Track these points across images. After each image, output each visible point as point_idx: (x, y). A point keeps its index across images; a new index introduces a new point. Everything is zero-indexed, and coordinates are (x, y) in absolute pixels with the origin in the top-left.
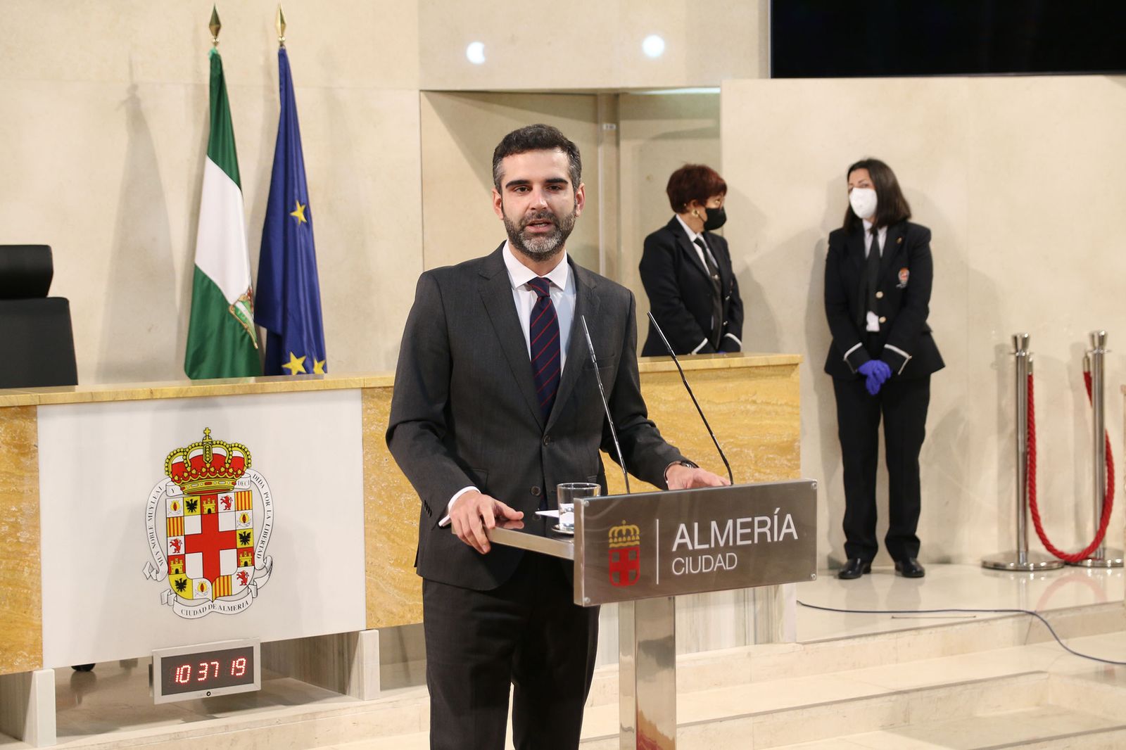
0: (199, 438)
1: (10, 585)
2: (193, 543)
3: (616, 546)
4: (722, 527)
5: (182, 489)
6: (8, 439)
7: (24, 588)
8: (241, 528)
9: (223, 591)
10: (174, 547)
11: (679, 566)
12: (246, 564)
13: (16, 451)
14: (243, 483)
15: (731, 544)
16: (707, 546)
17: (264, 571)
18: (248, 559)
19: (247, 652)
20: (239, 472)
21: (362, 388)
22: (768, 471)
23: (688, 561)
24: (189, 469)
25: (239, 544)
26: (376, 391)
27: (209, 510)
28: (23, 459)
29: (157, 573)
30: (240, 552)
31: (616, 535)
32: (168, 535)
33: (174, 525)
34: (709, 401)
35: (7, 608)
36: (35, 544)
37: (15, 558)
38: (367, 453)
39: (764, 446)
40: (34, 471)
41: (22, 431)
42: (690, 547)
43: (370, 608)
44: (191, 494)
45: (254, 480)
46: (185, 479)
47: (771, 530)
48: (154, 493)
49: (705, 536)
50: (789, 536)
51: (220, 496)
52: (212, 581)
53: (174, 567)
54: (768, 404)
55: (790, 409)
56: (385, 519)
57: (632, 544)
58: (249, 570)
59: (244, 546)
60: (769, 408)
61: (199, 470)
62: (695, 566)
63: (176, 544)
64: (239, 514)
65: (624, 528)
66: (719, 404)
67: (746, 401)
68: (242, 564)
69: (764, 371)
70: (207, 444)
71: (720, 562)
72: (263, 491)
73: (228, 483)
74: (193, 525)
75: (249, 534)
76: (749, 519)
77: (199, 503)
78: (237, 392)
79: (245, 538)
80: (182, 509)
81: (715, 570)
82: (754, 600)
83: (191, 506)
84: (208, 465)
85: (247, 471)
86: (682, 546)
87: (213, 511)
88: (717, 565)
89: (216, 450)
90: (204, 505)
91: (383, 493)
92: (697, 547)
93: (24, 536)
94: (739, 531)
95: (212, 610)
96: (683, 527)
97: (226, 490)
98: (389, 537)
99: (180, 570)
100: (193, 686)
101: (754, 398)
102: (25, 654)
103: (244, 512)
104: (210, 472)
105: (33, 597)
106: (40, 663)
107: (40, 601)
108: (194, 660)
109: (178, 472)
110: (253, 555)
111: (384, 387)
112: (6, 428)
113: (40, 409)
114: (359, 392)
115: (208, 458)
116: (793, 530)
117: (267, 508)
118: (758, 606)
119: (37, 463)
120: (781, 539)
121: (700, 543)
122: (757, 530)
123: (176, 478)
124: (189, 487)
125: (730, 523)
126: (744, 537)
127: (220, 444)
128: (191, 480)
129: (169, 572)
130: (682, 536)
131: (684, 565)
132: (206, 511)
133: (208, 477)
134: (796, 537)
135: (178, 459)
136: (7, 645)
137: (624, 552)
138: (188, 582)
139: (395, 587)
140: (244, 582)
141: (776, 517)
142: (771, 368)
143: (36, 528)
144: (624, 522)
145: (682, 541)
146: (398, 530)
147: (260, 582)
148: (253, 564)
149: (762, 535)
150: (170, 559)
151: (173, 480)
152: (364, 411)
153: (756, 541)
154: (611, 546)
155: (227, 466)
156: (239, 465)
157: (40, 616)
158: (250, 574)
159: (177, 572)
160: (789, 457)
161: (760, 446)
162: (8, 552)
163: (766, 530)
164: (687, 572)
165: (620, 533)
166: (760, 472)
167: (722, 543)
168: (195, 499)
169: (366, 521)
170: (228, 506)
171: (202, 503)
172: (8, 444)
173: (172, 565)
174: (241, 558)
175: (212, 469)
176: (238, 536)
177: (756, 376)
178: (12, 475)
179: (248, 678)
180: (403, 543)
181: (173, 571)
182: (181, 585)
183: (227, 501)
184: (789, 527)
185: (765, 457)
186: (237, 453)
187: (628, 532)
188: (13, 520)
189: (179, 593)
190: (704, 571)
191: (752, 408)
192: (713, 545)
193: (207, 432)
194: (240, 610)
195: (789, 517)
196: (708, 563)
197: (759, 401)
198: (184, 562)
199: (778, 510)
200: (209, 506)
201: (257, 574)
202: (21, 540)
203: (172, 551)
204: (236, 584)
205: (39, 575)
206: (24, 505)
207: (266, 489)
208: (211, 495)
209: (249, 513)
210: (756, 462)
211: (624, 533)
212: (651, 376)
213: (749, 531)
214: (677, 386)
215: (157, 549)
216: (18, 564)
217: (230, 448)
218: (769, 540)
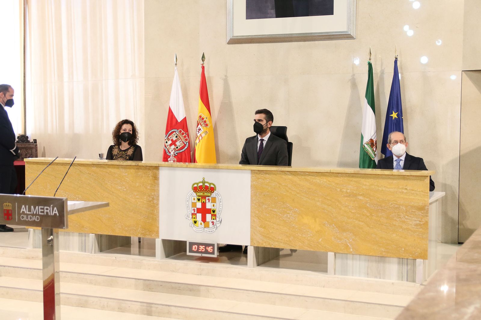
0: (201, 180)
1: (151, 214)
2: (199, 211)
3: (6, 209)
4: (35, 208)
5: (196, 194)
6: (152, 175)
7: (155, 216)
8: (213, 208)
9: (207, 226)
10: (193, 211)
11: (23, 217)
12: (214, 219)
13: (154, 178)
14: (213, 195)
15: (37, 213)
16: (30, 213)
17: (219, 222)
18: (214, 218)
19: (213, 245)
20: (213, 191)
21: (251, 170)
22: (412, 216)
23: (25, 216)
24: (198, 189)
25: (212, 213)
26: (256, 171)
27: (204, 202)
28: (155, 181)
29: (189, 217)
30: (212, 215)
31: (5, 205)
32: (192, 207)
33: (194, 205)
34: (385, 187)
35: (151, 220)
36: (158, 204)
37: (153, 207)
38: (252, 190)
39: (410, 206)
40: (158, 184)
41: (155, 173)
42: (26, 213)
43: (252, 240)
44: (199, 196)
45: (217, 195)
46: (197, 192)
47: (50, 211)
48: (188, 195)
49: (30, 210)
50: (55, 214)
51: (207, 198)
52: (204, 222)
53: (194, 216)
54: (413, 190)
55: (423, 193)
56: (257, 212)
57: (10, 209)
58: (215, 221)
59: (213, 214)
60: (413, 192)
61: (201, 190)
62: (27, 218)
63: (194, 210)
64: (212, 204)
65: (7, 204)
66: (390, 188)
67: (402, 188)
68: (213, 219)
69: (411, 177)
70: (204, 182)
71: (34, 218)
72: (219, 198)
73: (209, 194)
74: (199, 205)
75: (215, 210)
76: (43, 207)
77: (201, 199)
78: (211, 168)
79: (214, 211)
80: (196, 200)
82: (407, 264)
83: (199, 200)
84: (204, 188)
85: (215, 191)
86: (23, 212)
87: (205, 202)
88: (34, 219)
89: (206, 184)
90: (202, 200)
91: (257, 204)
92: (28, 213)
93: (155, 202)
94: (40, 210)
95: (204, 231)
96: (23, 206)
97: (209, 196)
98: (258, 218)
99: (195, 218)
100: (197, 252)
101: (406, 187)
102: (155, 233)
103: (214, 203)
104: (204, 190)
105: (157, 219)
106: (158, 237)
107: (159, 220)
108: (199, 244)
109: (195, 189)
110: (216, 217)
111: (259, 170)
112: (152, 172)
113: (160, 167)
114: (250, 171)
115: (204, 186)
116: (57, 212)
117: (220, 203)
118: (409, 267)
119: (159, 182)
120: (53, 214)
121: (28, 212)
122: (45, 211)
123: (195, 191)
124: (198, 194)
125: (37, 207)
126: (41, 212)
127: (207, 182)
128: (199, 192)
129: (192, 218)
130: (23, 209)
131: (24, 217)
132: (203, 202)
133: (204, 192)
134: (58, 215)
135: (195, 186)
136: (150, 230)
137: (8, 211)
138: (197, 221)
139: (260, 234)
140: (213, 224)
141: (51, 208)
142: (415, 177)
143: (158, 200)
144: (7, 202)
145: (23, 210)
146: (262, 216)
147: (218, 225)
148: (216, 219)
149: (47, 213)
150: (192, 214)
151: (194, 191)
152: (251, 177)
153: (45, 214)
154: (4, 208)
155: (209, 189)
156: (212, 190)
157: (159, 224)
158: (215, 222)
159: (194, 218)
160: (423, 212)
161: (408, 206)
162: (151, 205)
163: (48, 211)
165: (6, 205)
166: (408, 216)
167: (35, 213)
168: (200, 198)
169: (251, 212)
170: (209, 201)
171: (202, 199)
172: (152, 176)
173: (193, 216)
174: (212, 217)
175: (205, 190)
176: (212, 211)
177: (407, 179)
178: (153, 185)
179: (213, 253)
180: (263, 221)
181: (193, 218)
182: (195, 222)
183: (209, 199)
184: (55, 211)
185: (411, 210)
186: (212, 186)
187: (8, 205)
188: (153, 197)
189: (195, 224)
191: (405, 191)
192: (32, 213)
193: (204, 179)
194: (212, 232)
195: (55, 208)
196: (31, 218)
197: (408, 189)
198: (196, 215)
199: (52, 206)
200: (203, 200)
201: (217, 223)
202: (155, 203)
203: (193, 212)
204: (211, 224)
205: (159, 213)
206: (155, 193)
207: (220, 198)
208: (204, 197)
209: (215, 204)
210: (406, 212)
212: (359, 175)
213: (43, 210)
214: (370, 180)
215: (189, 211)
216: (154, 209)
217: (210, 184)
218: (49, 214)
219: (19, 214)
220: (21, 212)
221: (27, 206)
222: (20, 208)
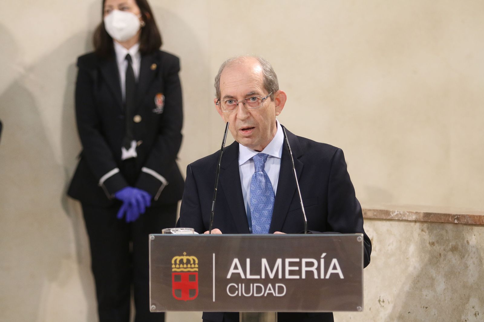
3: (178, 270)
4: (272, 264)
11: (233, 290)
15: (280, 276)
16: (258, 277)
23: (241, 287)
31: (178, 262)
42: (243, 276)
47: (318, 269)
49: (256, 269)
50: (335, 276)
57: (192, 270)
62: (247, 290)
65: (185, 258)
71: (270, 289)
76: (297, 260)
81: (266, 295)
86: (236, 275)
88: (267, 291)
92: (249, 276)
94: (288, 268)
96: (236, 261)
116: (339, 271)
120: (328, 277)
121: (251, 274)
122: (304, 269)
125: (279, 261)
126: (291, 273)
130: (236, 268)
131: (238, 289)
134: (342, 277)
137: (185, 275)
141: (322, 261)
144: (185, 253)
145: (236, 271)
149: (309, 273)
153: (304, 277)
154: (173, 270)
163: (313, 269)
164: (240, 295)
165: (181, 261)
167: (272, 276)
184: (335, 268)
187: (188, 261)
190: (255, 295)
192: (263, 276)
195: (335, 261)
196: (259, 290)
199: (324, 255)
211: (185, 261)
213: (297, 268)
218: (316, 277)
219: (222, 282)
220: (229, 276)
221: (248, 261)
222: (224, 266)
